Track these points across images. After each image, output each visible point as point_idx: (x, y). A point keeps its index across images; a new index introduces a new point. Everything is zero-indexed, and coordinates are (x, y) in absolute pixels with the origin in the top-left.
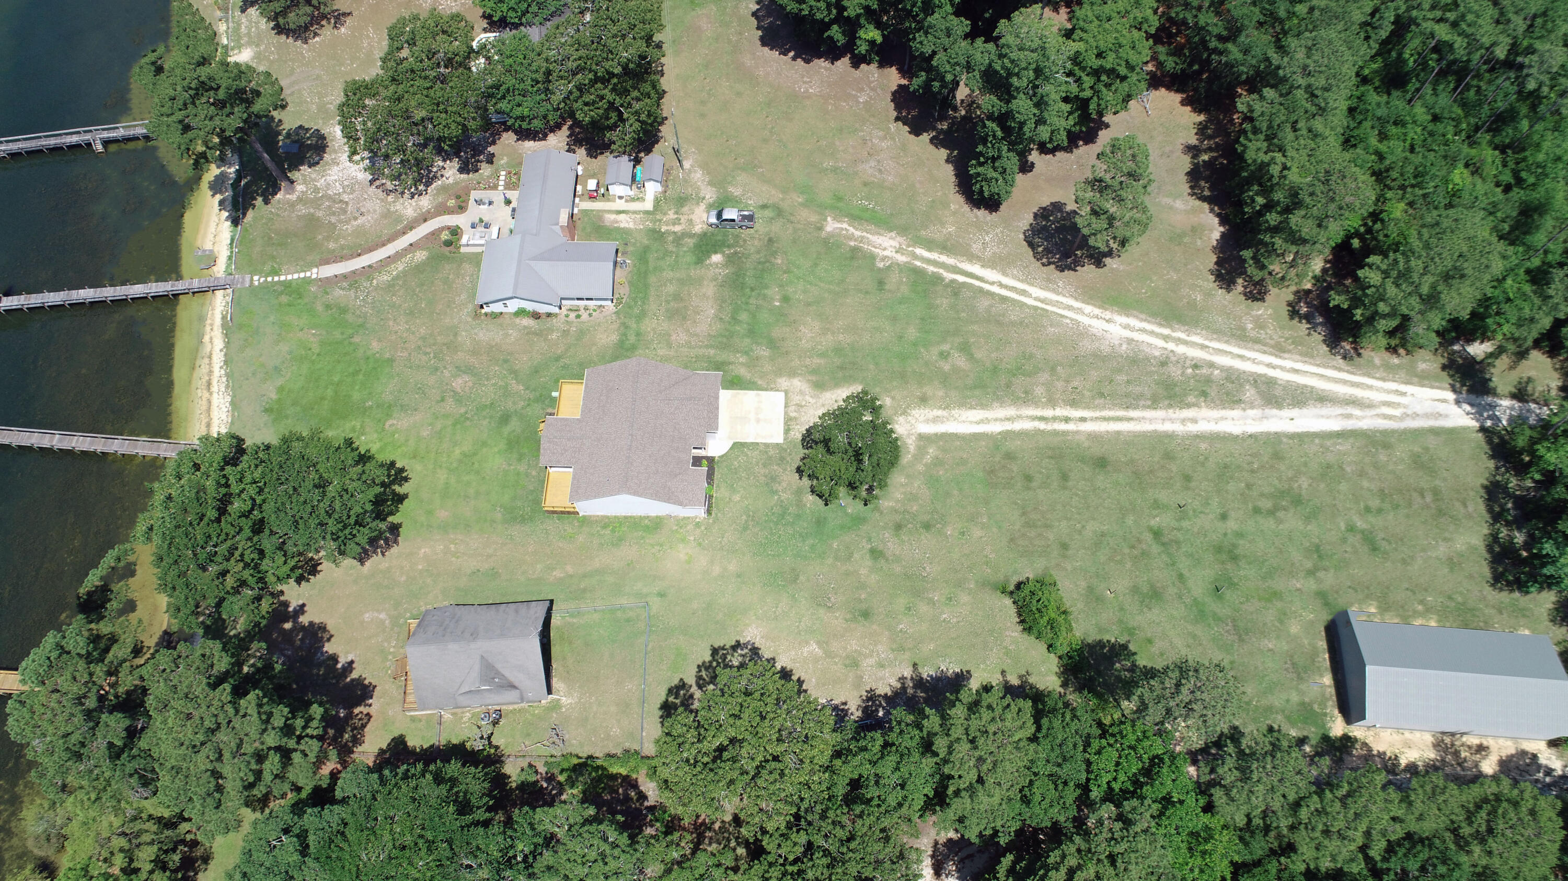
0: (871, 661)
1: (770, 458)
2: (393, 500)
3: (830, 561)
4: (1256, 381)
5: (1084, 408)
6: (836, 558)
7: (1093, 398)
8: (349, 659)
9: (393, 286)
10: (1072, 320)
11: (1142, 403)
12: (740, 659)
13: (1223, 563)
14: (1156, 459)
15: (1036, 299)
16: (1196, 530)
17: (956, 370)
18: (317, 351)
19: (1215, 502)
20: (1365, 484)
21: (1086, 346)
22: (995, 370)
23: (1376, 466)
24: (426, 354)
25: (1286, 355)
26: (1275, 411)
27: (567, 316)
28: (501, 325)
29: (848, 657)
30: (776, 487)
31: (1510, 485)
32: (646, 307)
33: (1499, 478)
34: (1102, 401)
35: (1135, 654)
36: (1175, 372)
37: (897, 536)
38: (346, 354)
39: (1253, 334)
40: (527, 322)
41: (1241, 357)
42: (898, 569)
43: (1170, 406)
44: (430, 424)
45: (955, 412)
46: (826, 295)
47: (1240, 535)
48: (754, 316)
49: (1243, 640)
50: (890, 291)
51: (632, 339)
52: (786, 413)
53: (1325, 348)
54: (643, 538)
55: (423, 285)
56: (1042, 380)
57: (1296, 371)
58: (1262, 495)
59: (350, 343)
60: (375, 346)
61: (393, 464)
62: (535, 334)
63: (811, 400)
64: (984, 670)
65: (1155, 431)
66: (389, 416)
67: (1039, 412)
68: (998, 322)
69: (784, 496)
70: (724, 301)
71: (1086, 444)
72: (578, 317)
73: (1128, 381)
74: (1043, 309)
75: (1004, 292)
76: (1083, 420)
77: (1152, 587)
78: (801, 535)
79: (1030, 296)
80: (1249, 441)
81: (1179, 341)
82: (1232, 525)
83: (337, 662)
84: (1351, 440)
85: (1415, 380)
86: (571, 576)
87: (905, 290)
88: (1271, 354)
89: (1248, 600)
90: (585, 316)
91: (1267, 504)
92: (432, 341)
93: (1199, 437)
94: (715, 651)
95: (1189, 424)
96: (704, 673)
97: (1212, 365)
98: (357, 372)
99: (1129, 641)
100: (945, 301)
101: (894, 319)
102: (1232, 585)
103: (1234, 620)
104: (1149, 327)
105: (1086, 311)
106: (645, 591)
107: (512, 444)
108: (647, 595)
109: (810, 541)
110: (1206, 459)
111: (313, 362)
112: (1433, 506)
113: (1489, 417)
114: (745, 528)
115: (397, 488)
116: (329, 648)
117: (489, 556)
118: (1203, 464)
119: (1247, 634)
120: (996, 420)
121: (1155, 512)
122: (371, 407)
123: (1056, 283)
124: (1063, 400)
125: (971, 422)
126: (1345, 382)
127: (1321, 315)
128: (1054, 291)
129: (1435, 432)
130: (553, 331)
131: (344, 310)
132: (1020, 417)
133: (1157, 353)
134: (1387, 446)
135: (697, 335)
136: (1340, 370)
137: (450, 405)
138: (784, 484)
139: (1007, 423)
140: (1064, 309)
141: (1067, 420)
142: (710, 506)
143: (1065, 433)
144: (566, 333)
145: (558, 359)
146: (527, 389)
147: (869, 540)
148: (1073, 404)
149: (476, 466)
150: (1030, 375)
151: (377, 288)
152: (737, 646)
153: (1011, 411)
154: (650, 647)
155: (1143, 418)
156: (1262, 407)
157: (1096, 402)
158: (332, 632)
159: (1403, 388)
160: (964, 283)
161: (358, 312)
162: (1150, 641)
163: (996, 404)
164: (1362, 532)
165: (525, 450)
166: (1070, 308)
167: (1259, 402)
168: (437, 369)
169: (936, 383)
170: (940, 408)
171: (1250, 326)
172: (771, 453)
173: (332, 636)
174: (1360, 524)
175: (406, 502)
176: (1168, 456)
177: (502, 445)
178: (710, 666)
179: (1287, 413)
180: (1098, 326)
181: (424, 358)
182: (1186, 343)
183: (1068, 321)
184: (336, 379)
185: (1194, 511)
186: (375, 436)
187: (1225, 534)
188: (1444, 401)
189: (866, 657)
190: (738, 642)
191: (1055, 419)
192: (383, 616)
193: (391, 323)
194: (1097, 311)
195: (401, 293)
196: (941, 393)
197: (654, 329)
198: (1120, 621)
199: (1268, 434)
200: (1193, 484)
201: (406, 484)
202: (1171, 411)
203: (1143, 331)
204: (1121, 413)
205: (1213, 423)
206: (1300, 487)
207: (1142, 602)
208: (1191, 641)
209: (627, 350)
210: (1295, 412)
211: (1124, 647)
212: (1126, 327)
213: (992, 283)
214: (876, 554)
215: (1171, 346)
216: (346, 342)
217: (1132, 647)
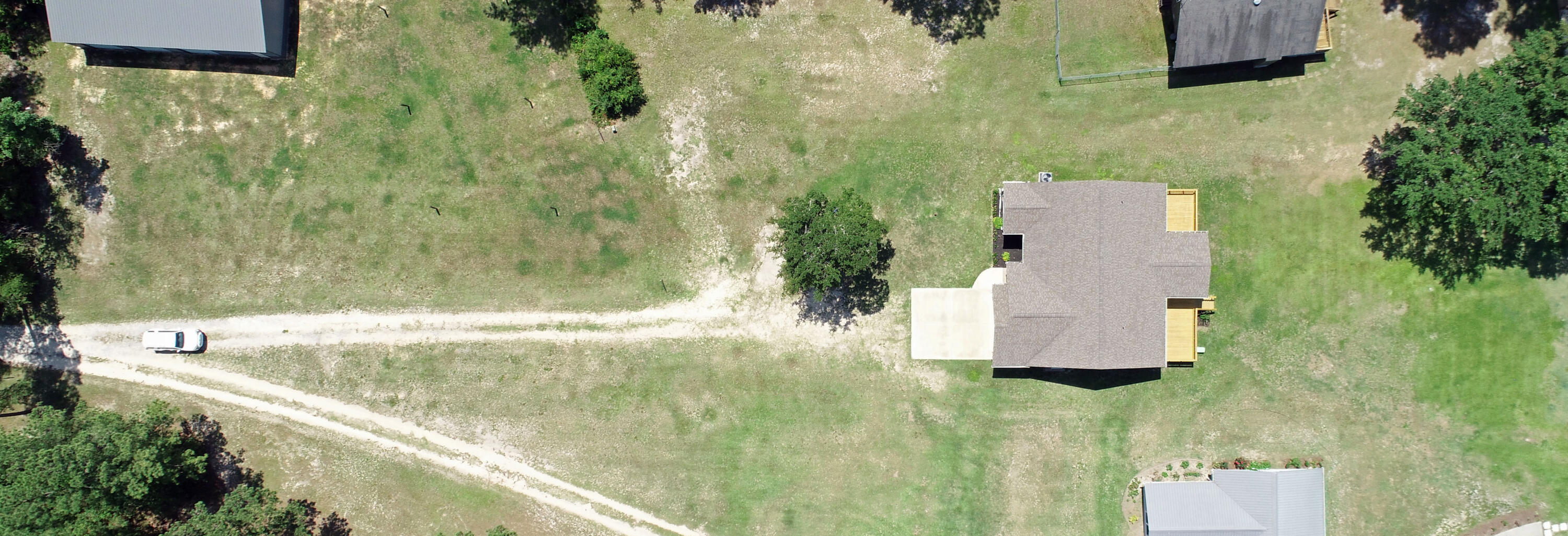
0: (805, 22)
1: (927, 267)
2: (1379, 208)
3: (853, 138)
4: (321, 382)
5: (538, 343)
6: (844, 142)
7: (526, 356)
8: (1390, 15)
9: (1438, 510)
10: (542, 469)
11: (467, 350)
12: (951, 23)
13: (398, 142)
14: (458, 273)
15: (585, 500)
16: (424, 183)
17: (695, 393)
18: (1517, 411)
19: (396, 218)
20: (213, 244)
21: (527, 430)
22: (646, 394)
23: (196, 268)
24: (1374, 409)
25: (276, 421)
26: (304, 342)
27: (1200, 465)
28: (1285, 450)
29: (831, 26)
30: (918, 230)
31: (43, 245)
32: (1098, 483)
33: (54, 255)
34: (516, 352)
35: (512, 34)
36: (420, 394)
37: (774, 170)
38: (1477, 407)
39: (314, 451)
40: (1251, 455)
41: (334, 418)
42: (774, 130)
43: (432, 347)
44: (1351, 309)
45: (698, 334)
46: (861, 503)
47: (374, 177)
48: (955, 469)
49: (390, 50)
50: (778, 510)
51: (1111, 434)
52: (909, 329)
53: (224, 431)
54: (1073, 163)
55: (1398, 511)
56: (588, 379)
57: (268, 399)
58: (339, 228)
59: (1476, 423)
60: (1443, 420)
61: (1388, 256)
62: (1239, 439)
63: (879, 349)
64: (680, 13)
65: (455, 312)
66: (1404, 320)
67: (595, 336)
68: (636, 463)
69: (908, 218)
70: (996, 491)
71: (541, 292)
72: (1185, 465)
73: (480, 378)
74: (578, 485)
75: (627, 510)
76: (542, 327)
77: (483, 112)
78: (886, 169)
79: (594, 505)
80: (341, 299)
81: (407, 440)
82: (380, 189)
83: (1403, 11)
84: (218, 303)
85: (121, 389)
86: (1151, 116)
87: (757, 511)
88: (295, 423)
89: (377, 98)
90: (1177, 466)
91: (336, 216)
92: (1371, 427)
93: (403, 305)
94: (980, 31)
95: (412, 323)
96: (991, 6)
97: (372, 405)
98: (1460, 380)
99: (517, 48)
100: (705, 495)
101: (772, 467)
102: (391, 116)
103: (396, 73)
104: (445, 461)
105: (523, 482)
106: (1064, 100)
107: (1244, 283)
108: (1062, 95)
109: (876, 162)
110: (398, 275)
111: (1519, 395)
112: (141, 217)
113: (44, 337)
114: (952, 177)
115: (1377, 224)
116: (1416, 27)
117: (1250, 138)
118: (403, 267)
119: (384, 58)
120: (649, 325)
121: (468, 204)
122: (1431, 331)
123: (557, 526)
124: (563, 352)
125: (680, 321)
126: (210, 384)
127: (222, 481)
128: (560, 512)
129: (115, 316)
130: (1215, 442)
131: (1496, 473)
132: (620, 329)
133: (439, 421)
134: (177, 296)
135: (1028, 439)
136: (213, 402)
137: (1332, 335)
138: (908, 234)
139: (636, 321)
140: (551, 486)
141: (561, 326)
142: (996, 202)
143: (565, 308)
144: (1199, 440)
145: (1204, 402)
146: (1238, 359)
147: (806, 165)
148: (551, 348)
149: (1285, 255)
150: (603, 387)
151: (1459, 507)
152: (956, 38)
153: (630, 337)
154: (1053, 34)
155: (467, 330)
156: (319, 348)
157: (522, 351)
158: (1416, 45)
159: (139, 377)
160: (679, 523)
161: (1476, 469)
162: (494, 48)
163: (648, 346)
164: (230, 183)
165: (1229, 275)
166: (544, 488)
167: (322, 355)
168: (1357, 387)
169: (721, 375)
170: (717, 340)
171: (315, 463)
172: (925, 274)
173: (1416, 40)
174: (231, 192)
175: (1362, 207)
176: (443, 278)
177: (1257, 282)
178: (984, 14)
179: (289, 341)
180: (511, 461)
181: (1376, 403)
182: (401, 438)
183: (547, 467)
184: (1483, 371)
185: (422, 206)
186: (1417, 292)
187: (390, 177)
188: (94, 360)
189: (811, 27)
190: (955, 43)
191: (576, 327)
192: (1362, 64)
193: (1429, 454)
194: (509, 483)
195: (1425, 499)
196: (716, 359)
197: (1085, 449)
198: (524, 70)
199: (318, 311)
200: (419, 241)
201: (1365, 228)
202: (432, 341)
203: (453, 455)
204: (494, 337)
205: (383, 325)
206: (292, 239)
207: (497, 93)
208: (448, 49)
209: (1115, 417)
210: (281, 341)
211: (523, 41)
212: (473, 460)
213: (643, 523)
214: (799, 148)
215: (420, 433)
216: (1482, 424)
217: (515, 41)
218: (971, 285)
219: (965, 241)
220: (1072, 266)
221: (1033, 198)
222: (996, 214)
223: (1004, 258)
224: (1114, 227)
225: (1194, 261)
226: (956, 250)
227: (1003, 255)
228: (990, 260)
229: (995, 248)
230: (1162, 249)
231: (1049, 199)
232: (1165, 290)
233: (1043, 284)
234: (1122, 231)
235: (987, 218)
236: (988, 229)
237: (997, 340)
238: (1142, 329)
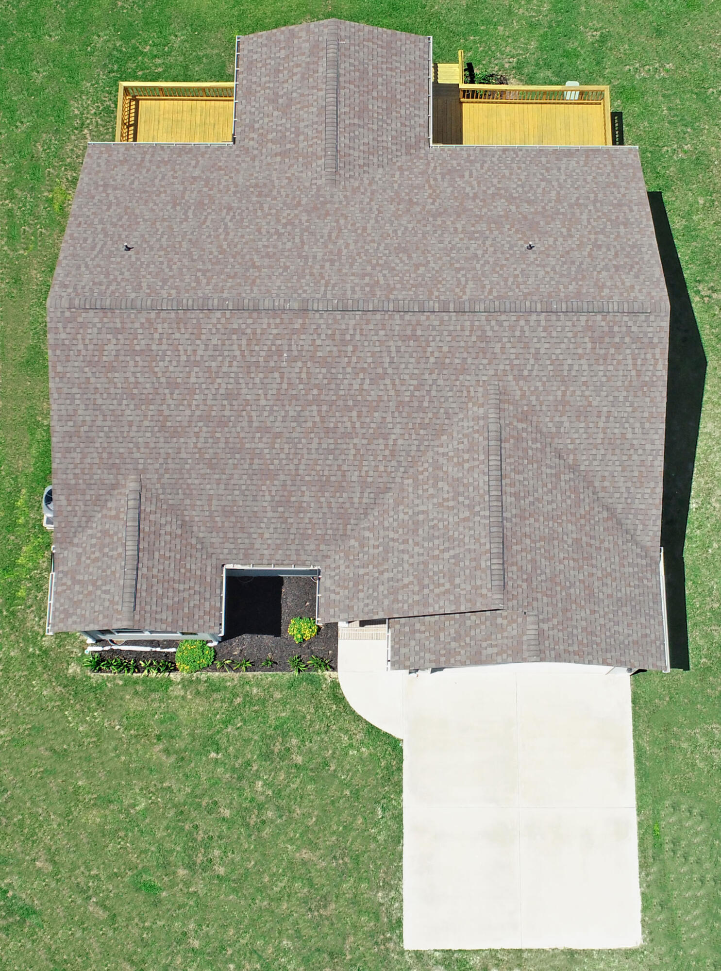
218: (394, 745)
219: (248, 764)
220: (332, 404)
221: (105, 533)
222: (168, 664)
223: (308, 635)
224: (204, 272)
225: (323, 63)
226: (278, 794)
227: (298, 638)
228: (312, 681)
229: (274, 665)
230: (283, 154)
231: (110, 479)
232: (409, 147)
233: (389, 499)
234: (222, 252)
235: (178, 691)
236: (213, 687)
237: (581, 656)
238: (530, 202)
